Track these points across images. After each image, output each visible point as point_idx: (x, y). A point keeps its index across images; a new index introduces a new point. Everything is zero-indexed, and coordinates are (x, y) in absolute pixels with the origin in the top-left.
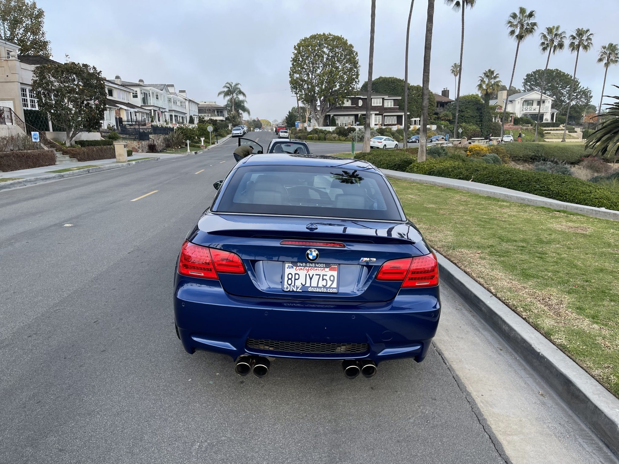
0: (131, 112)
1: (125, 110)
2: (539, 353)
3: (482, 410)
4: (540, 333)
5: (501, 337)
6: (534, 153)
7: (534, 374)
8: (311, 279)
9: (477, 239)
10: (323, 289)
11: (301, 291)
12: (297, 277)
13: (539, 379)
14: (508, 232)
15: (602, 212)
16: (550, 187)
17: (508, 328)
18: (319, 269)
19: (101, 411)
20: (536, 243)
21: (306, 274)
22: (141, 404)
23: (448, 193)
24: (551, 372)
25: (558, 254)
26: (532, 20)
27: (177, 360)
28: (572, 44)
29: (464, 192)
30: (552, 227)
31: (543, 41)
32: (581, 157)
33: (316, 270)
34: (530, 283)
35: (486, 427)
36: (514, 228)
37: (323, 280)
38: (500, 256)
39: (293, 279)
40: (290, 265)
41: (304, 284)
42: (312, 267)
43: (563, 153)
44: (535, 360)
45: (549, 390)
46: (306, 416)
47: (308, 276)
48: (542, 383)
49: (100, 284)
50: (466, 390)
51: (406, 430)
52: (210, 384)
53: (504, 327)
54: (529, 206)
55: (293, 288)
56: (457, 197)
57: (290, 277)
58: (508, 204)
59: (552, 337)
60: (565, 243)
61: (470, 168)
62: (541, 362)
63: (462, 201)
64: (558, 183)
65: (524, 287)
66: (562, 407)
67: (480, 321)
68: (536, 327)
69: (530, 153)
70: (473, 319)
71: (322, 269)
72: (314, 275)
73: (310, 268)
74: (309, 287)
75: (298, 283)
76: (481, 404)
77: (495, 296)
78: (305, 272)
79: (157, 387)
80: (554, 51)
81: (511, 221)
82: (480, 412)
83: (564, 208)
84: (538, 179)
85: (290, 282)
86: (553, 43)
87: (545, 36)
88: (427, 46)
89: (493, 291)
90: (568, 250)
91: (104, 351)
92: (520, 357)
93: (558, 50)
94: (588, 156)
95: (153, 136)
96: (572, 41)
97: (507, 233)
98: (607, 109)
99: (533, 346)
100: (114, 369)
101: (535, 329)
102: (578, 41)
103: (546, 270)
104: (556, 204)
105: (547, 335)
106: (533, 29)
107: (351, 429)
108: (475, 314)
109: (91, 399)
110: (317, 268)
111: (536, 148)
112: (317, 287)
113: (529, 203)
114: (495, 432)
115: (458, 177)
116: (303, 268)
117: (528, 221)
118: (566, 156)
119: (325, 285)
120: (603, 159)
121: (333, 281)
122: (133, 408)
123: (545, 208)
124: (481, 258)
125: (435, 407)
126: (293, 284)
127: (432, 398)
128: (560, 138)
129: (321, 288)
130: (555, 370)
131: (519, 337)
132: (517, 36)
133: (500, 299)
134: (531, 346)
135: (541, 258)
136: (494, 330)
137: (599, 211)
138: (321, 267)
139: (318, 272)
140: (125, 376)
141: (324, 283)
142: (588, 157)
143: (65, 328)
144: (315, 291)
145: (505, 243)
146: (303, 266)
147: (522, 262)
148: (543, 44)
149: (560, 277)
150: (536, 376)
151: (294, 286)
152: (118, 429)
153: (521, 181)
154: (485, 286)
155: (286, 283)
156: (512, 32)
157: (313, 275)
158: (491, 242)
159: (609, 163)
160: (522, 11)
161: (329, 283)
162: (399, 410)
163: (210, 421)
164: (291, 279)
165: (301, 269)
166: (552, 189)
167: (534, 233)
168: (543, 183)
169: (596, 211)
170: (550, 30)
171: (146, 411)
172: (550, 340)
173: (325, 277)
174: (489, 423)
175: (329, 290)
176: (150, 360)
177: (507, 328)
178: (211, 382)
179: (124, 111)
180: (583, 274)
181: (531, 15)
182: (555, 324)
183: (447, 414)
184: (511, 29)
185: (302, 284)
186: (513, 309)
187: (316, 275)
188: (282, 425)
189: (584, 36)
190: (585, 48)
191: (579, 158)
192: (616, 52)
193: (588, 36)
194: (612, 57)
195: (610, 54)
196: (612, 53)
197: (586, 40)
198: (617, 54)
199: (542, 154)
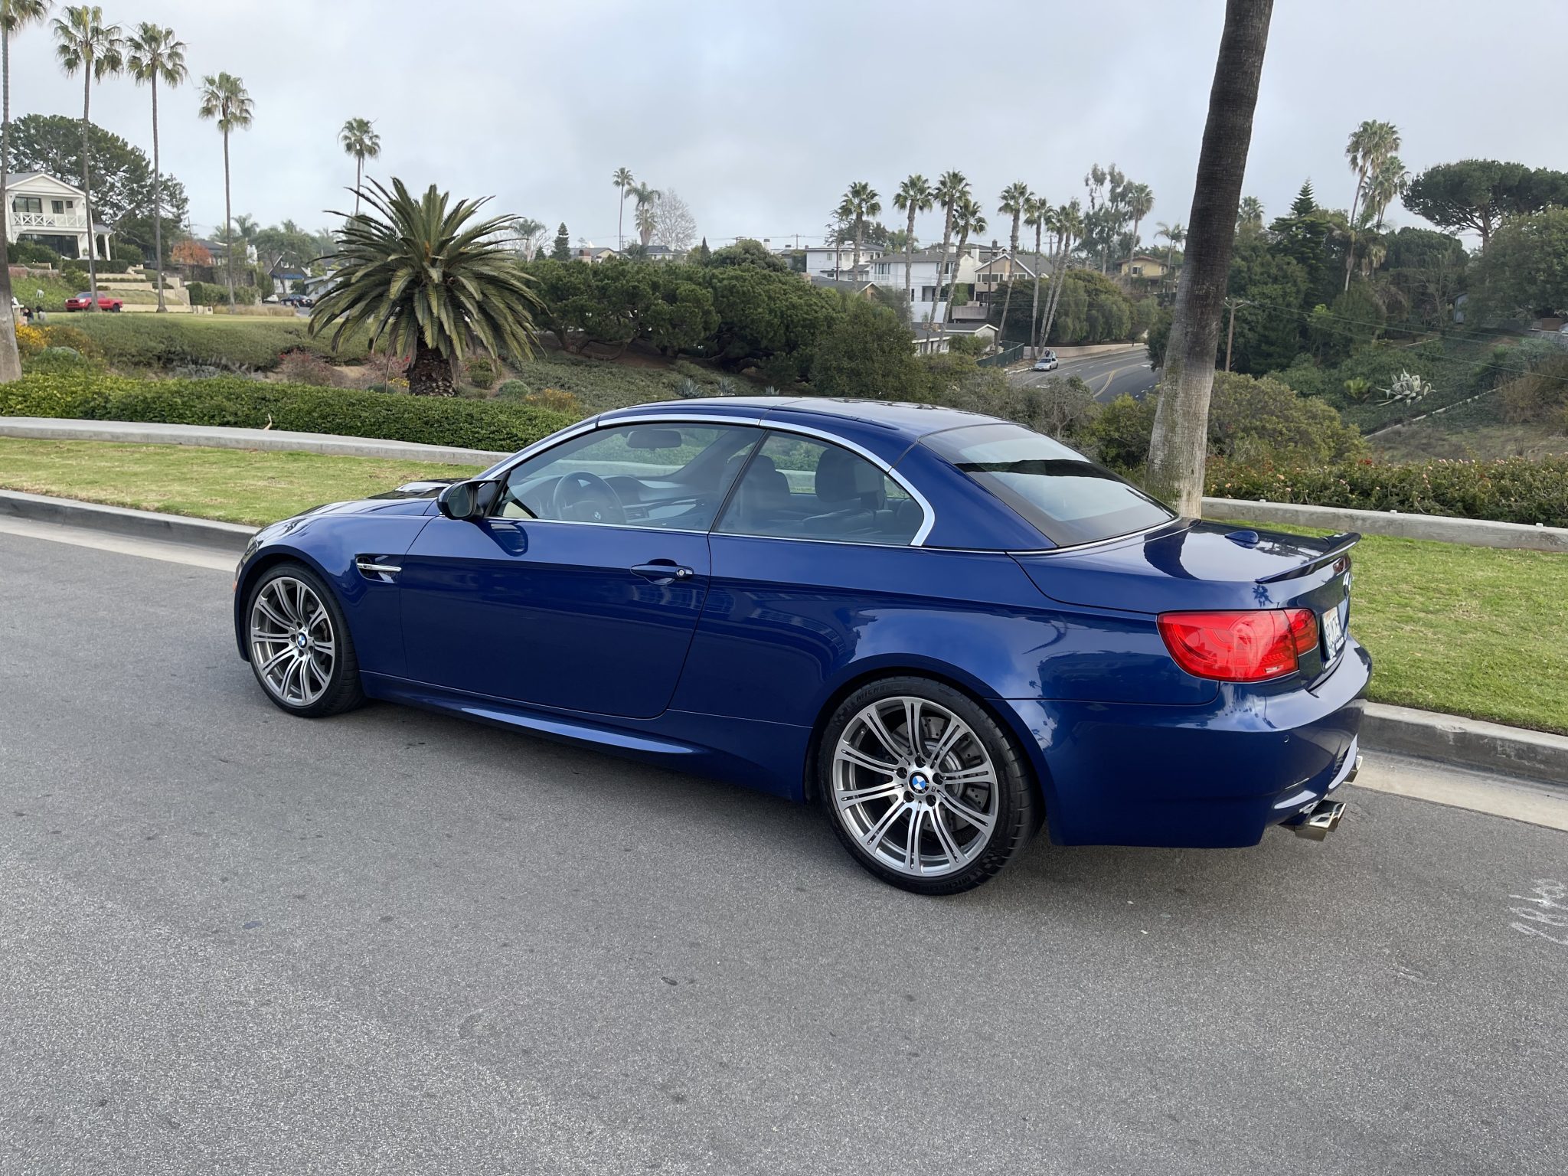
6: (163, 343)
28: (135, 62)
31: (64, 41)
32: (275, 353)
43: (235, 343)
69: (153, 344)
80: (98, 73)
86: (93, 53)
87: (64, 29)
93: (107, 75)
94: (289, 351)
96: (132, 53)
102: (149, 55)
111: (164, 330)
118: (242, 352)
120: (324, 357)
148: (64, 49)
159: (336, 365)
170: (77, 16)
189: (163, 46)
190: (171, 76)
191: (273, 357)
192: (241, 96)
193: (172, 47)
194: (233, 109)
195: (227, 98)
196: (233, 97)
197: (170, 56)
198: (243, 102)
199: (185, 347)
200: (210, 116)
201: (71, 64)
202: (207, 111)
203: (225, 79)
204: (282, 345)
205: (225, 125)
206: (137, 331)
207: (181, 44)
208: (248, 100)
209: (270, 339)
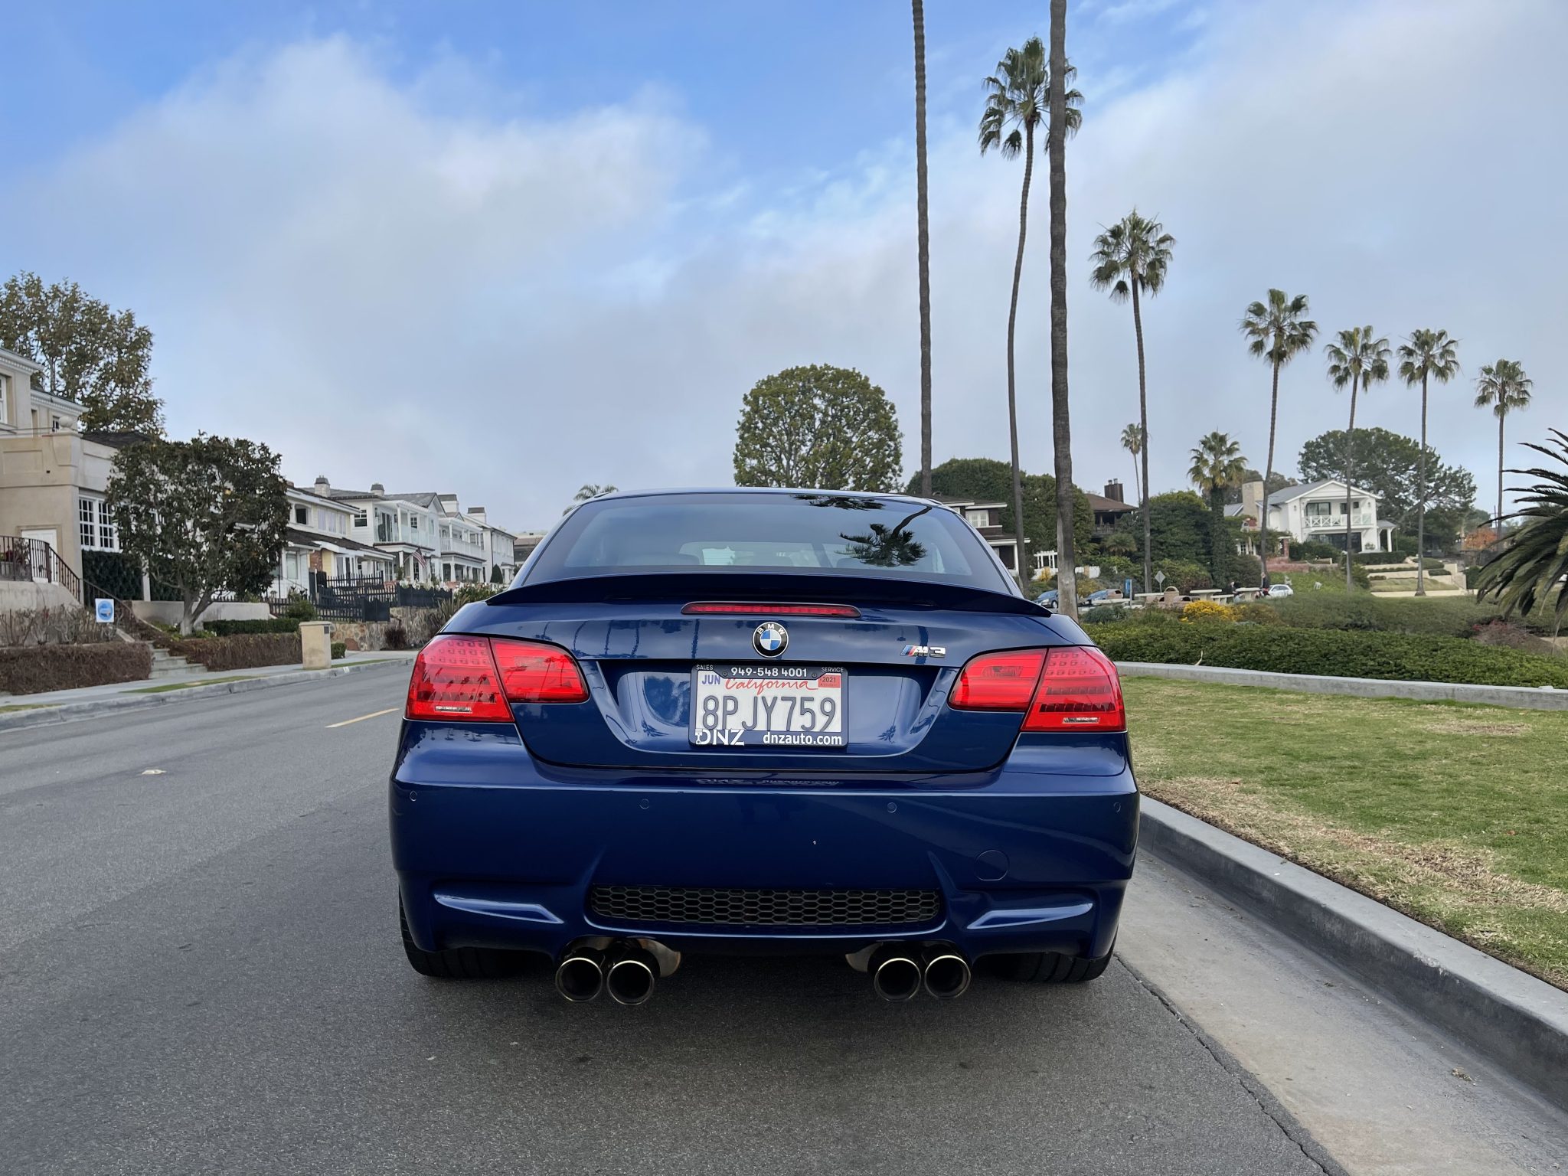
0: (347, 560)
1: (335, 553)
2: (1436, 970)
3: (1292, 1111)
4: (1433, 927)
5: (1325, 958)
6: (1351, 618)
7: (1430, 1032)
8: (769, 710)
9: (1228, 757)
10: (802, 736)
11: (742, 744)
12: (730, 706)
13: (1446, 1044)
14: (1310, 742)
15: (1547, 694)
16: (1404, 662)
17: (1339, 926)
18: (792, 682)
19: (163, 1129)
20: (1389, 760)
21: (756, 699)
22: (282, 1113)
23: (1141, 685)
24: (1478, 1012)
25: (1451, 776)
26: (1301, 317)
27: (400, 1018)
28: (1407, 368)
29: (1183, 681)
30: (1424, 729)
31: (1335, 362)
32: (1470, 624)
33: (784, 685)
34: (1384, 832)
35: (1308, 1147)
36: (1323, 735)
37: (803, 712)
38: (1294, 786)
39: (720, 713)
40: (712, 673)
41: (750, 724)
42: (772, 678)
43: (1424, 615)
44: (1427, 994)
45: (1480, 1065)
46: (769, 1129)
47: (760, 702)
48: (1458, 1051)
49: (211, 875)
50: (1239, 1069)
51: (1069, 1157)
52: (490, 1065)
53: (1328, 926)
54: (1355, 698)
55: (720, 735)
56: (1168, 690)
57: (711, 705)
58: (1301, 697)
59: (1465, 929)
60: (1463, 755)
61: (1193, 636)
62: (1447, 993)
63: (1180, 698)
64: (1422, 653)
65: (1371, 840)
66: (1522, 1100)
67: (1258, 928)
68: (1419, 915)
69: (1340, 618)
70: (1240, 924)
71: (799, 682)
72: (779, 701)
73: (766, 681)
74: (765, 733)
75: (734, 724)
76: (1289, 1098)
77: (1294, 860)
78: (754, 692)
79: (335, 1075)
80: (1365, 385)
81: (1312, 725)
82: (1286, 1115)
83: (1447, 695)
84: (1369, 647)
85: (710, 720)
86: (1361, 366)
87: (1337, 352)
88: (1058, 359)
89: (1287, 850)
90: (1475, 767)
91: (196, 1004)
92: (1384, 996)
93: (1374, 383)
94: (1486, 622)
95: (398, 612)
96: (1406, 359)
97: (1305, 745)
98: (1516, 501)
99: (1417, 955)
100: (216, 1040)
101: (1416, 920)
102: (1421, 358)
103: (1424, 806)
104: (1426, 689)
105: (1452, 929)
106: (1308, 336)
107: (903, 1158)
108: (1245, 914)
109: (138, 1104)
110: (786, 681)
111: (1354, 605)
112: (788, 732)
113: (1354, 693)
114: (1337, 1158)
115: (1165, 658)
116: (746, 681)
117: (1360, 722)
118: (1432, 623)
119: (808, 725)
120: (1527, 627)
121: (830, 715)
122: (256, 1122)
123: (1398, 699)
124: (1242, 791)
125: (1152, 1104)
126: (720, 727)
127: (1140, 1085)
128: (1409, 590)
129: (798, 733)
130: (1487, 1001)
131: (1375, 942)
132: (1270, 354)
133: (1309, 868)
134: (1409, 956)
135: (1406, 785)
136: (1302, 943)
137: (1540, 694)
138: (795, 678)
139: (787, 691)
140: (247, 1054)
141: (807, 720)
142: (1488, 623)
143: (98, 960)
144: (781, 742)
145: (1304, 764)
146: (745, 677)
147: (1355, 795)
148: (1335, 369)
149: (1464, 818)
150: (1438, 1037)
151: (722, 732)
152: (205, 1167)
153: (1325, 656)
154: (1263, 843)
155: (699, 725)
156: (1258, 347)
157: (775, 699)
158: (1265, 762)
159: (1543, 636)
160: (1276, 297)
161: (821, 720)
162: (1045, 1112)
163: (477, 1147)
164: (714, 713)
165: (743, 684)
166: (1408, 667)
167: (1378, 741)
168: (1383, 656)
169: (1531, 694)
170: (1348, 338)
171: (293, 1129)
172: (1464, 940)
173: (807, 705)
174: (1315, 1138)
175: (821, 740)
176: (324, 1019)
177: (1336, 928)
178: (493, 1062)
179: (332, 556)
180: (1525, 809)
181: (1298, 305)
182: (1471, 904)
183: (1191, 1120)
184: (1253, 339)
185: (744, 724)
186: (1347, 883)
187: (784, 699)
188: (696, 1151)
189: (1435, 348)
190: (1442, 373)
191: (1468, 628)
192: (1518, 379)
193: (1444, 347)
194: (1510, 392)
195: (1504, 384)
196: (1510, 381)
197: (1442, 355)
198: (1521, 384)
199: (1373, 621)
200: (1485, 405)
201: (1340, 381)
202: (1483, 400)
203: (1503, 365)
204: (1481, 615)
205: (1501, 410)
206: (1328, 607)
207: (1453, 342)
208: (1527, 381)
209: (1467, 610)
